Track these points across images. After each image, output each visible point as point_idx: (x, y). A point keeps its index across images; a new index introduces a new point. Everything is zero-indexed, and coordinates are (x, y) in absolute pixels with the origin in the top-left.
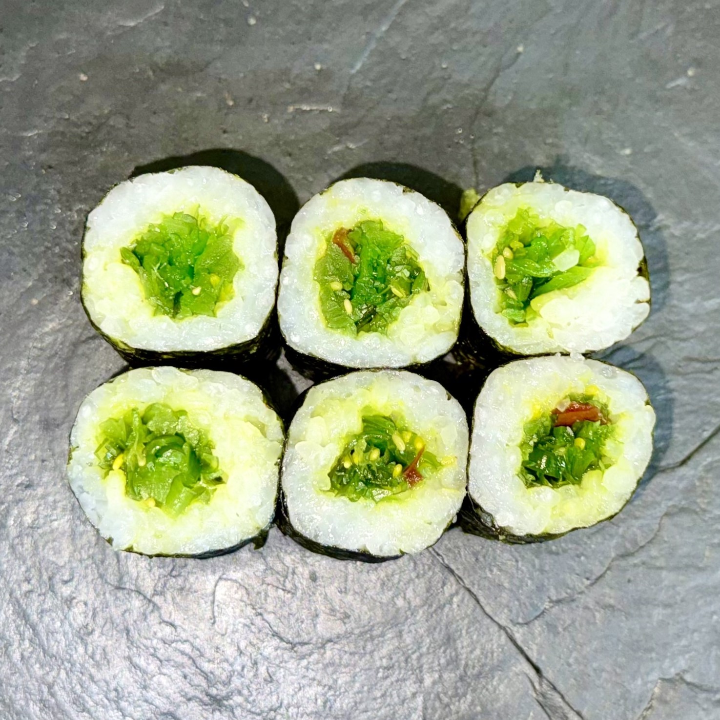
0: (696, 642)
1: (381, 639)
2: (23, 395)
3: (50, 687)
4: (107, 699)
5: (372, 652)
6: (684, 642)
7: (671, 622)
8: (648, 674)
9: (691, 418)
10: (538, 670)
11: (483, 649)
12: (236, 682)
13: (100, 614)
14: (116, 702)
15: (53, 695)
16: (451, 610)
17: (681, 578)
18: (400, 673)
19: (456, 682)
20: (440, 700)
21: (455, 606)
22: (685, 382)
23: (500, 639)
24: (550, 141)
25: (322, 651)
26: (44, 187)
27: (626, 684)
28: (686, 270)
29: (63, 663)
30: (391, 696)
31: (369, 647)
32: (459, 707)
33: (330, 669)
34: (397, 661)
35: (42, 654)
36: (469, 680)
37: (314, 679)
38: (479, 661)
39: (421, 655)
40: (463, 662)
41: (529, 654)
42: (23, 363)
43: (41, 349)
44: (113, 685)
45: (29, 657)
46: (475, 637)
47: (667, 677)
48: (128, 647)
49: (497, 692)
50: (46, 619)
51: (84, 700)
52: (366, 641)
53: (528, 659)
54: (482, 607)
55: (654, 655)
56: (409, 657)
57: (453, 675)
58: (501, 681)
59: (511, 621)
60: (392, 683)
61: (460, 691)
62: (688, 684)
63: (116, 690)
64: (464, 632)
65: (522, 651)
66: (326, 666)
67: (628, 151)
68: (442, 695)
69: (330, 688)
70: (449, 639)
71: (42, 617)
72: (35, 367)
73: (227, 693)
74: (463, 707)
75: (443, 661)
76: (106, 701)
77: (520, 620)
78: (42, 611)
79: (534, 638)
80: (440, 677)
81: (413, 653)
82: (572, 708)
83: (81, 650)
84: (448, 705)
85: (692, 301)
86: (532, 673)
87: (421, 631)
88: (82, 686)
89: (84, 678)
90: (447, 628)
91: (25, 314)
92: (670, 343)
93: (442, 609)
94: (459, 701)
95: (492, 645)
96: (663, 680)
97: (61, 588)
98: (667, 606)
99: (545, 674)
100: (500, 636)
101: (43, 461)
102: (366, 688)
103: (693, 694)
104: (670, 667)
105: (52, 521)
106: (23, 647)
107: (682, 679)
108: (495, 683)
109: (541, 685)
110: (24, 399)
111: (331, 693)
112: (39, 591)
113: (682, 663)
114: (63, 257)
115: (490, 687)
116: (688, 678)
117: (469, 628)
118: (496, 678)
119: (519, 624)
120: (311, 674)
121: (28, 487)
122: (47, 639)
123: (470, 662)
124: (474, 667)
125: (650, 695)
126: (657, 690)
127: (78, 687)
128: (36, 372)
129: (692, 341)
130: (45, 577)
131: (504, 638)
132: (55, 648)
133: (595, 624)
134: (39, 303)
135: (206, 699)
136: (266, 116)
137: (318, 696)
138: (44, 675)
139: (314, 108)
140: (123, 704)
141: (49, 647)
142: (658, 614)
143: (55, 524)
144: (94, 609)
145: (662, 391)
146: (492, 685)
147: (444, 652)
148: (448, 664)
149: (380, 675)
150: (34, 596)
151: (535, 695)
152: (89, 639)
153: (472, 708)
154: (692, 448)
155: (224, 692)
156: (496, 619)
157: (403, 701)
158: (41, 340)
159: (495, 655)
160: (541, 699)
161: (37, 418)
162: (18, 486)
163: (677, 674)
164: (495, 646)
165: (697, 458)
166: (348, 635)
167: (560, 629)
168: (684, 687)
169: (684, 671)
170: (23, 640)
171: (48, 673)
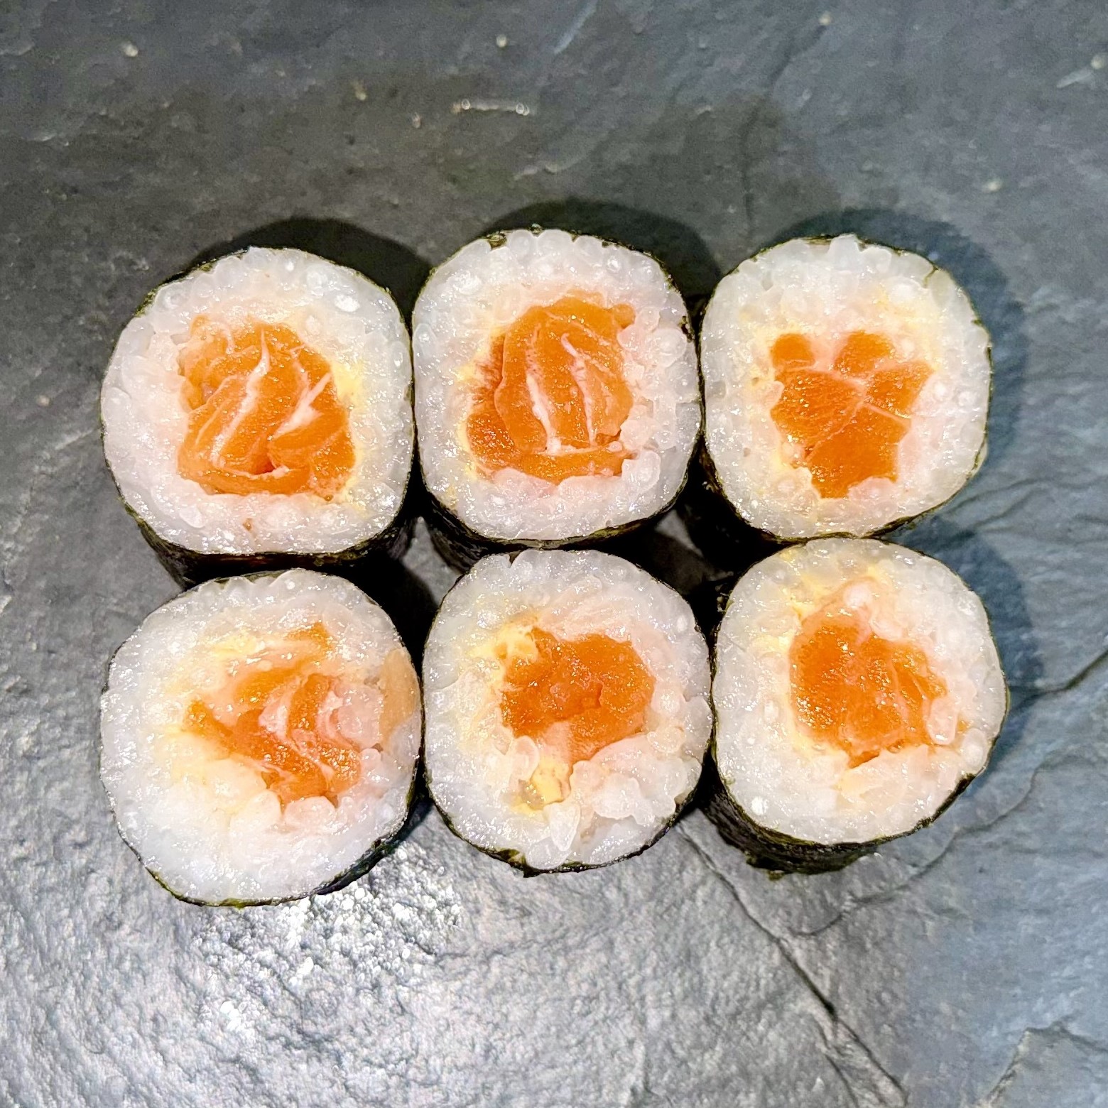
0: (1088, 972)
1: (579, 952)
2: (21, 548)
3: (49, 1012)
4: (139, 1032)
5: (565, 972)
6: (1068, 971)
7: (1048, 939)
8: (1008, 1020)
9: (1087, 612)
10: (830, 1008)
11: (743, 972)
12: (347, 1014)
13: (133, 898)
14: (155, 1040)
15: (54, 1024)
16: (694, 908)
17: (1065, 868)
18: (607, 1009)
19: (698, 1025)
20: (673, 1052)
21: (699, 903)
22: (1078, 556)
23: (770, 957)
24: (868, 166)
25: (485, 968)
26: (64, 222)
27: (972, 1036)
28: (1084, 376)
29: (71, 973)
30: (594, 1042)
31: (561, 963)
32: (702, 1064)
33: (497, 999)
34: (606, 988)
35: (38, 958)
36: (718, 1022)
37: (469, 1013)
38: (736, 992)
39: (644, 980)
40: (711, 993)
41: (818, 983)
42: (25, 497)
43: (52, 476)
44: (149, 1011)
45: (18, 963)
46: (730, 953)
47: (1039, 1027)
48: (176, 952)
49: (765, 1043)
50: (48, 902)
51: (103, 1035)
52: (555, 954)
53: (816, 992)
54: (743, 907)
55: (1018, 991)
56: (624, 981)
57: (693, 1013)
58: (770, 1025)
59: (790, 929)
60: (596, 1023)
61: (705, 1040)
62: (1075, 1038)
63: (155, 1020)
64: (713, 944)
65: (806, 978)
66: (490, 994)
67: (993, 186)
68: (674, 1045)
69: (496, 1026)
70: (688, 956)
71: (40, 900)
72: (41, 504)
73: (331, 1031)
74: (709, 1068)
75: (678, 990)
76: (137, 1035)
77: (805, 930)
78: (41, 891)
79: (825, 957)
80: (674, 1016)
81: (630, 976)
82: (885, 1073)
83: (100, 954)
84: (684, 1062)
85: (1092, 425)
86: (820, 1013)
87: (644, 941)
88: (100, 1012)
89: (104, 999)
90: (685, 938)
91: (28, 420)
92: (1055, 492)
93: (679, 909)
94: (702, 1054)
95: (758, 968)
96: (1034, 1031)
97: (72, 854)
98: (1041, 912)
99: (842, 1017)
100: (771, 954)
101: (51, 652)
102: (553, 1029)
103: (1080, 1054)
104: (1045, 1011)
105: (60, 748)
106: (9, 946)
107: (1064, 1030)
108: (761, 1028)
109: (835, 1034)
110: (22, 554)
111: (498, 1034)
112: (38, 860)
113: (1064, 1005)
114: (91, 332)
115: (751, 1034)
116: (1074, 1028)
117: (721, 938)
118: (763, 1021)
119: (801, 934)
120: (468, 1006)
121: (26, 692)
122: (47, 935)
123: (721, 995)
124: (727, 1003)
125: (1011, 1054)
126: (1022, 1048)
127: (94, 1012)
128: (43, 512)
129: (1090, 490)
130: (47, 837)
131: (776, 957)
132: (60, 949)
133: (924, 937)
134: (51, 403)
135: (296, 1038)
136: (417, 119)
137: (476, 1040)
138: (41, 992)
139: (495, 107)
140: (165, 1042)
141: (49, 949)
142: (1028, 925)
143: (66, 753)
144: (124, 890)
145: (1041, 569)
146: (756, 1031)
147: (680, 976)
148: (686, 997)
149: (577, 1009)
150: (28, 866)
151: (824, 1049)
152: (113, 937)
153: (724, 1066)
154: (1087, 661)
155: (327, 1028)
156: (764, 925)
157: (613, 1053)
158: (52, 462)
159: (763, 982)
160: (835, 1056)
161: (42, 584)
162: (9, 691)
163: (1057, 1023)
164: (762, 970)
165: (1094, 676)
166: (526, 943)
167: (869, 946)
168: (1067, 1043)
169: (1067, 1018)
170: (10, 936)
171: (47, 989)
